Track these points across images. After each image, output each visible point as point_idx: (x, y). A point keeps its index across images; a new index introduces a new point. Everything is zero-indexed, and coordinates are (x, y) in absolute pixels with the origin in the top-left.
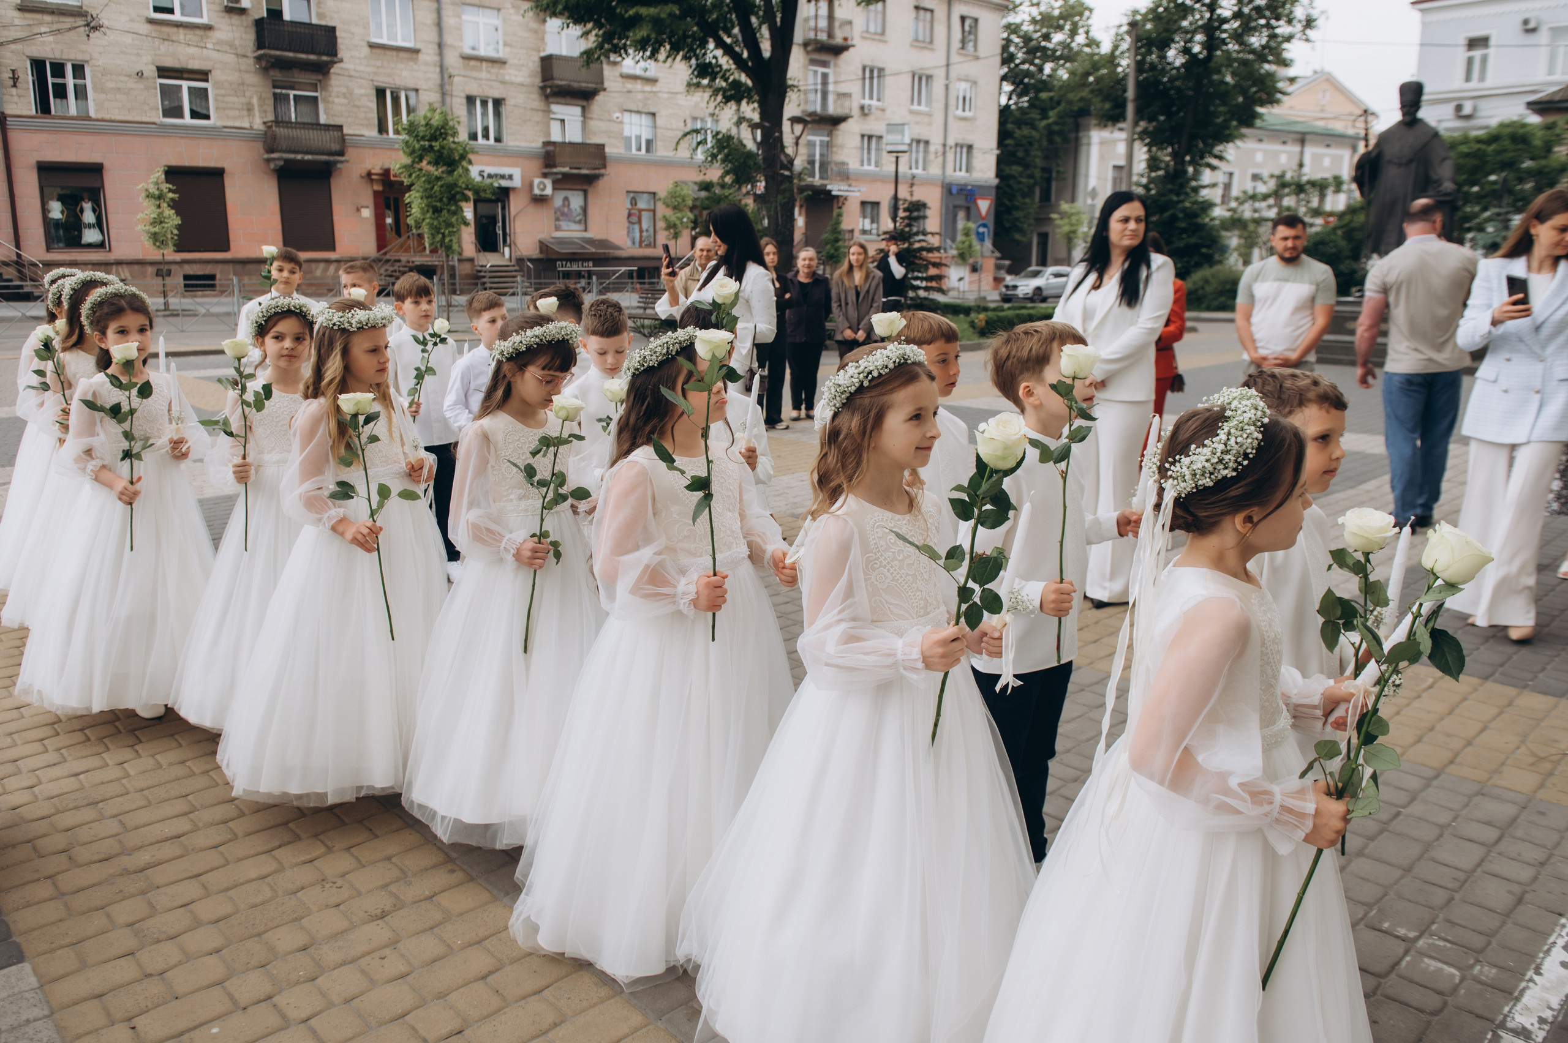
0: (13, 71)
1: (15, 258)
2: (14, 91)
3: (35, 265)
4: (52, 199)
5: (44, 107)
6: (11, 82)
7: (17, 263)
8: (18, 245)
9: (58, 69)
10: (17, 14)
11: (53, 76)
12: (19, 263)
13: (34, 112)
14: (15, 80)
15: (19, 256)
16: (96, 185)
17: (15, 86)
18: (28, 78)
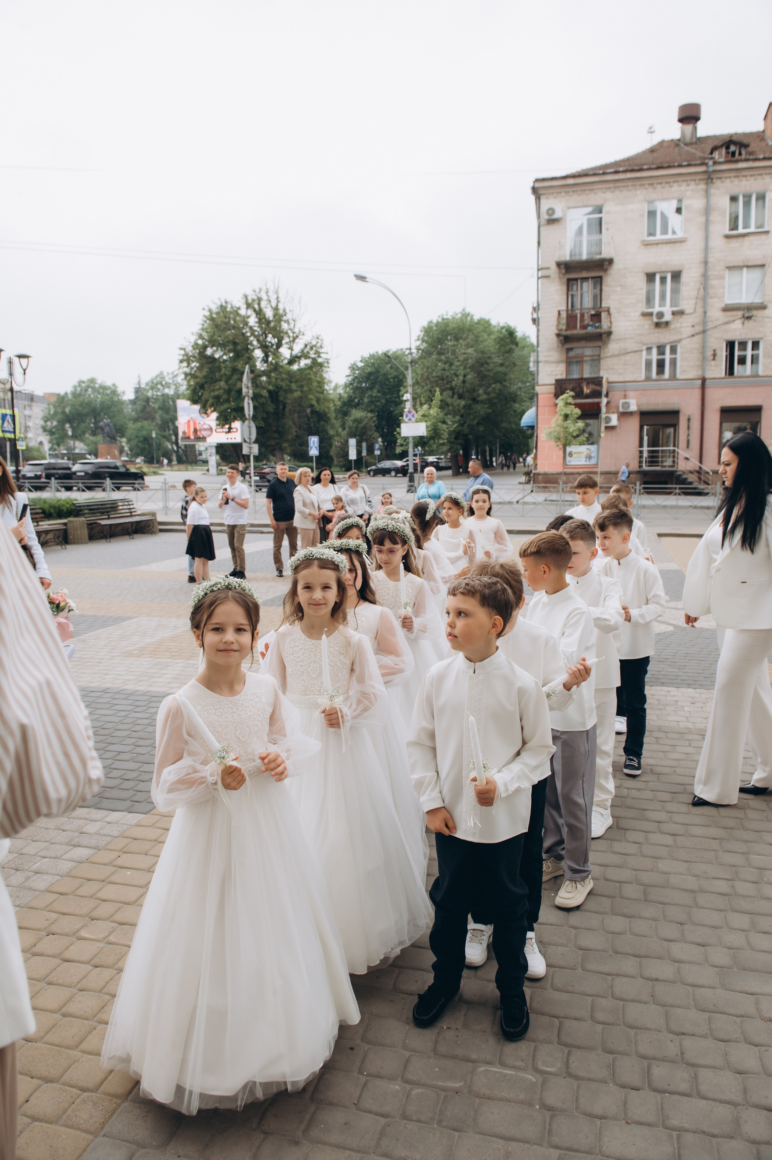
0: (714, 350)
1: (697, 469)
2: (713, 363)
3: (708, 473)
4: (727, 430)
5: (730, 371)
6: (712, 357)
7: (698, 472)
8: (701, 461)
9: (743, 345)
10: (721, 314)
11: (739, 350)
12: (699, 472)
13: (723, 374)
14: (714, 355)
15: (700, 468)
16: (757, 420)
17: (714, 359)
18: (723, 354)
